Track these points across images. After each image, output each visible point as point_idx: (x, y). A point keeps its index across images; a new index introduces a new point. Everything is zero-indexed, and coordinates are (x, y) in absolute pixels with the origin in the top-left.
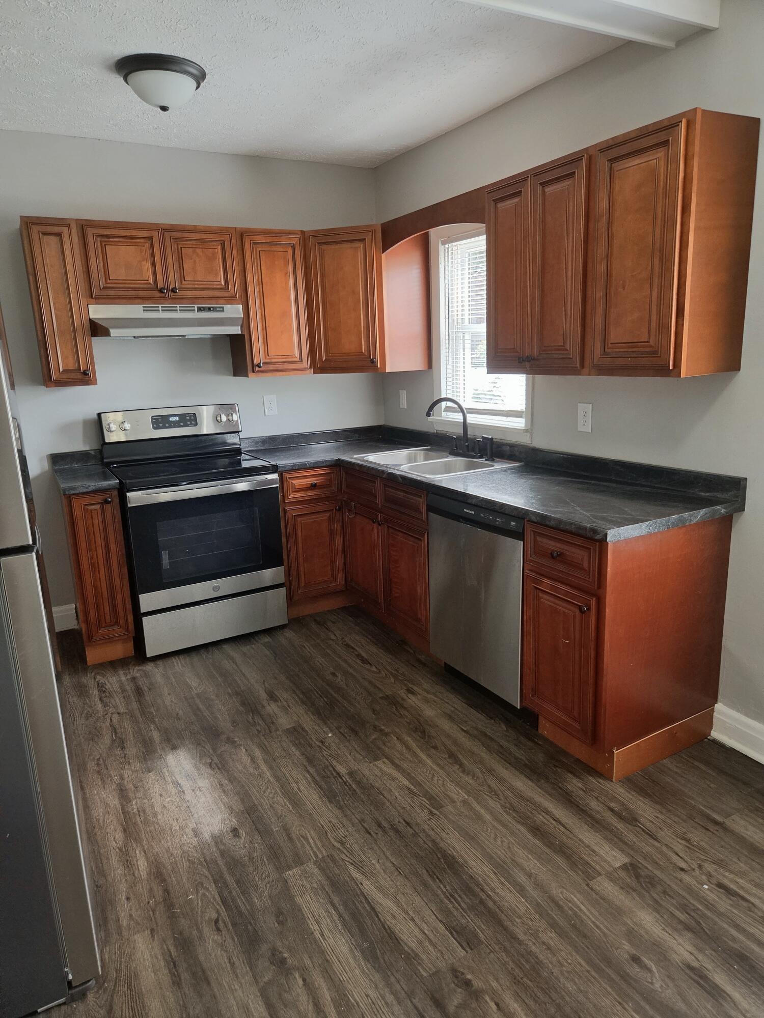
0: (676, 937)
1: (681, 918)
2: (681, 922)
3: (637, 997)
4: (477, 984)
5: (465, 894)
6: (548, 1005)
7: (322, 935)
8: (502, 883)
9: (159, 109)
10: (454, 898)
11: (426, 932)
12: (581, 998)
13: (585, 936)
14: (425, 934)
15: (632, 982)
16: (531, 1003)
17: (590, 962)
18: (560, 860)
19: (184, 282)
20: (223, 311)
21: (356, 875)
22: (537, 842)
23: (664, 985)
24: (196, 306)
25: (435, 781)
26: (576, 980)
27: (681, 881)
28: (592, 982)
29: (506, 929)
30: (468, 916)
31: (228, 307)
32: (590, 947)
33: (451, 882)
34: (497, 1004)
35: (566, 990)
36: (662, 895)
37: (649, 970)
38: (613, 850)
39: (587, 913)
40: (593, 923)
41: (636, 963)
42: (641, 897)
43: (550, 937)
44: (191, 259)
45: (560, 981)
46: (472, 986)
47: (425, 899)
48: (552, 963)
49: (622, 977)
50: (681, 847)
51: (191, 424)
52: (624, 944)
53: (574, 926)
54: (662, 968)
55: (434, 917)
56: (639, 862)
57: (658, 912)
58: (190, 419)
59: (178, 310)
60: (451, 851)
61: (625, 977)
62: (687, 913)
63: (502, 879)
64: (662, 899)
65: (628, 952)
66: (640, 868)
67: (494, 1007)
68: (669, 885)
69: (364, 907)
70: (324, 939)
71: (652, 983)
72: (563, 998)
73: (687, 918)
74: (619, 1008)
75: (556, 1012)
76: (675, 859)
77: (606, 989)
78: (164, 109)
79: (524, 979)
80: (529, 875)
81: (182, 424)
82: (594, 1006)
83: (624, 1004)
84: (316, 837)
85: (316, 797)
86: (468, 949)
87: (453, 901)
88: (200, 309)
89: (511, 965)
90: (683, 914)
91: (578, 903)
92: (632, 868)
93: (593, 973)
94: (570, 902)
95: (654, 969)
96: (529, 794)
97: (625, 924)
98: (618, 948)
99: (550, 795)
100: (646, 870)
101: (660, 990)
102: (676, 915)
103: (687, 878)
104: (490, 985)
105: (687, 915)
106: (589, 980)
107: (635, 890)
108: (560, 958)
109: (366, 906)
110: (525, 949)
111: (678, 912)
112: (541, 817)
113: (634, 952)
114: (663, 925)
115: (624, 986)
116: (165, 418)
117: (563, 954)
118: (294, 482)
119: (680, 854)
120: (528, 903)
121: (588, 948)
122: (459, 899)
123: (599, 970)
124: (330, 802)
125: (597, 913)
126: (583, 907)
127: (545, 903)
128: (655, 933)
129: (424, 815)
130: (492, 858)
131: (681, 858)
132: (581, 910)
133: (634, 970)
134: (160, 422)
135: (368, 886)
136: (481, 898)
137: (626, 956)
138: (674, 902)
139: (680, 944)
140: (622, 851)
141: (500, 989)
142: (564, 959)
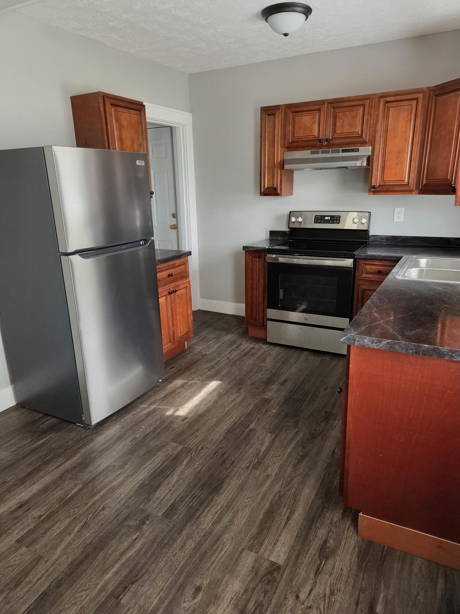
0: (230, 607)
1: (248, 606)
2: (245, 606)
3: (170, 597)
4: (145, 527)
5: (198, 502)
6: (145, 558)
7: (145, 468)
8: (216, 512)
9: (283, 35)
10: (193, 499)
11: (166, 498)
12: (156, 571)
13: (201, 560)
14: (164, 498)
15: (181, 591)
16: (143, 551)
17: (183, 568)
18: (254, 530)
19: (335, 135)
20: (358, 151)
21: (185, 462)
22: (261, 516)
23: (186, 609)
24: (341, 149)
25: (274, 459)
26: (168, 565)
27: (285, 598)
28: (169, 573)
29: (185, 525)
30: (185, 508)
31: (361, 148)
32: (194, 564)
33: (203, 494)
34: (136, 538)
35: (158, 563)
36: (263, 590)
37: (194, 598)
38: (285, 554)
39: (220, 556)
40: (215, 561)
41: (195, 590)
42: (253, 580)
43: (191, 544)
44: (341, 119)
45: (163, 558)
46: (142, 526)
47: (186, 489)
48: (173, 551)
49: (181, 586)
50: (321, 591)
51: (336, 222)
52: (207, 580)
53: (206, 552)
54: (200, 604)
55: (176, 497)
56: (285, 570)
57: (246, 591)
58: (335, 219)
59: (330, 152)
60: (225, 486)
61: (182, 588)
62: (256, 609)
63: (219, 512)
64: (259, 591)
65: (202, 584)
66: (279, 572)
67: (134, 538)
68: (275, 592)
69: (167, 473)
70: (143, 470)
71: (184, 602)
72: (153, 563)
73: (251, 609)
74: (159, 590)
75: (142, 563)
76: (307, 590)
77: (168, 580)
78: (286, 35)
79: (156, 543)
80: (231, 521)
81: (331, 222)
82: (155, 578)
83: (163, 592)
84: (199, 440)
85: (225, 428)
86: (163, 516)
87: (191, 499)
88: (344, 151)
89: (163, 535)
90: (254, 605)
91: (225, 549)
92: (275, 568)
93: (176, 572)
94: (223, 545)
95: (196, 601)
96: (302, 499)
97: (223, 577)
98: (202, 578)
99: (310, 508)
100: (280, 575)
101: (181, 607)
102: (250, 602)
103: (291, 601)
104: (146, 532)
105: (253, 609)
106: (170, 571)
107: (256, 574)
108: (178, 554)
109: (169, 473)
110: (176, 537)
111: (253, 603)
112: (285, 511)
113: (203, 587)
114: (235, 597)
115: (176, 588)
116: (323, 217)
117: (183, 554)
118: (367, 267)
119: (313, 593)
120: (209, 528)
121: (193, 564)
122: (194, 501)
123: (180, 573)
124: (226, 433)
125: (222, 560)
126: (223, 552)
127: (215, 535)
128: (226, 594)
129: (244, 465)
130: (233, 502)
131: (310, 594)
132: (220, 552)
133: (189, 590)
134: (320, 219)
135: (180, 469)
136: (200, 509)
137: (198, 584)
138: (261, 598)
139: (224, 610)
140: (288, 558)
141: (146, 536)
142: (179, 555)
